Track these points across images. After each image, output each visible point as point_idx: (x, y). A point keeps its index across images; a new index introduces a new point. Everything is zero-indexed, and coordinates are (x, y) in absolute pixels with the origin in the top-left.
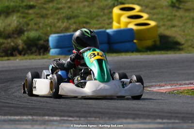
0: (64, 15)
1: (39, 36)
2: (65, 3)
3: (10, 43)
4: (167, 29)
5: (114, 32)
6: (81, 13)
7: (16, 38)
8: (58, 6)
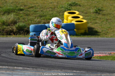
0: (39, 15)
1: (25, 25)
2: (40, 9)
3: (9, 28)
4: (93, 24)
5: (64, 24)
6: (48, 14)
7: (13, 26)
8: (36, 10)
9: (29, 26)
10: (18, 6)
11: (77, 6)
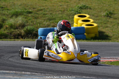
3: (17, 31)
4: (103, 28)
6: (57, 17)
7: (20, 29)
8: (44, 13)
9: (37, 29)
11: (88, 9)
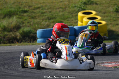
0: (47, 17)
1: (30, 31)
2: (48, 9)
3: (12, 34)
4: (113, 26)
5: (78, 28)
6: (58, 16)
7: (15, 32)
9: (35, 31)
10: (21, 7)
11: (93, 4)
